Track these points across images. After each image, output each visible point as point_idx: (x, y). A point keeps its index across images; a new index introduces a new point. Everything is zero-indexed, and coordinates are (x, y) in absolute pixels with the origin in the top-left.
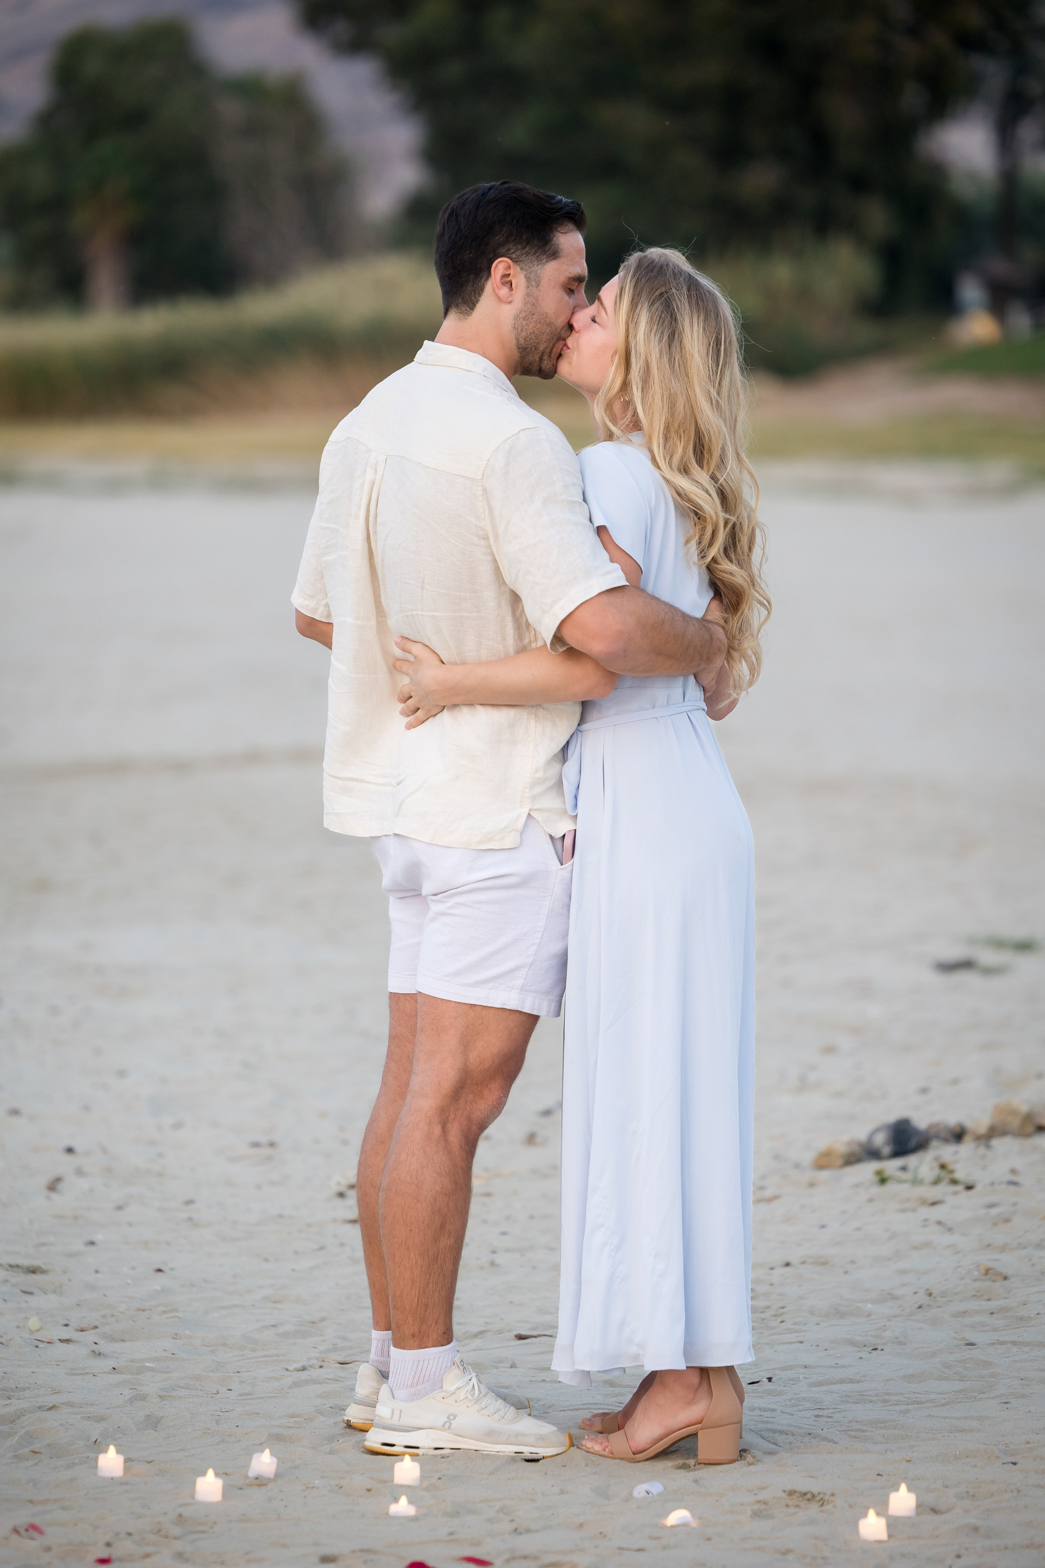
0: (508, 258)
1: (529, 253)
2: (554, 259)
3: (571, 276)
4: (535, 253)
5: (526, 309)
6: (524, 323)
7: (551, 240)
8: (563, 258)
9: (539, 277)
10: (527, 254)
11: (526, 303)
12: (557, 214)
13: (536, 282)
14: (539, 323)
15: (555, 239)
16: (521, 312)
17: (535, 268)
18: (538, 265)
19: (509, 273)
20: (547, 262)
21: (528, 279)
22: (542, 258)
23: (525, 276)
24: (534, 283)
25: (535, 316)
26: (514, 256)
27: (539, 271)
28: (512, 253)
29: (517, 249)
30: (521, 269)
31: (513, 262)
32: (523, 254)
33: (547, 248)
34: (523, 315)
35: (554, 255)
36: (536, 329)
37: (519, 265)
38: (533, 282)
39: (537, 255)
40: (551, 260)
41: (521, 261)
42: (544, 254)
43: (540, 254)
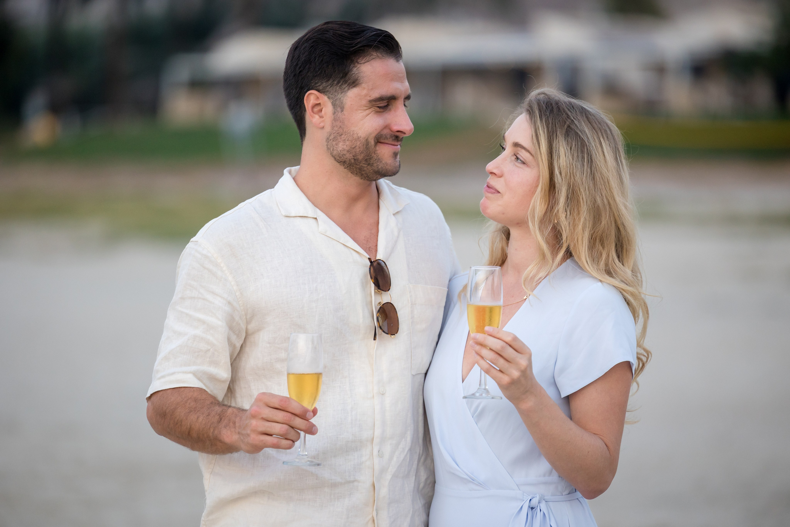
0: (316, 90)
1: (333, 85)
2: (354, 86)
3: (371, 99)
4: (338, 83)
5: (334, 132)
6: (334, 143)
7: (351, 70)
8: (363, 85)
9: (342, 103)
10: (332, 85)
11: (333, 127)
12: (354, 48)
13: (340, 108)
14: (348, 140)
15: (355, 69)
16: (330, 136)
17: (340, 96)
18: (342, 93)
19: (319, 102)
20: (349, 89)
21: (334, 105)
22: (344, 87)
23: (332, 103)
24: (339, 109)
25: (343, 136)
26: (321, 88)
27: (342, 99)
28: (319, 86)
29: (322, 83)
30: (329, 98)
31: (321, 93)
32: (327, 86)
33: (347, 78)
34: (332, 137)
35: (354, 83)
36: (345, 146)
37: (326, 95)
38: (338, 106)
39: (340, 84)
40: (352, 88)
41: (327, 91)
42: (345, 83)
43: (342, 84)
